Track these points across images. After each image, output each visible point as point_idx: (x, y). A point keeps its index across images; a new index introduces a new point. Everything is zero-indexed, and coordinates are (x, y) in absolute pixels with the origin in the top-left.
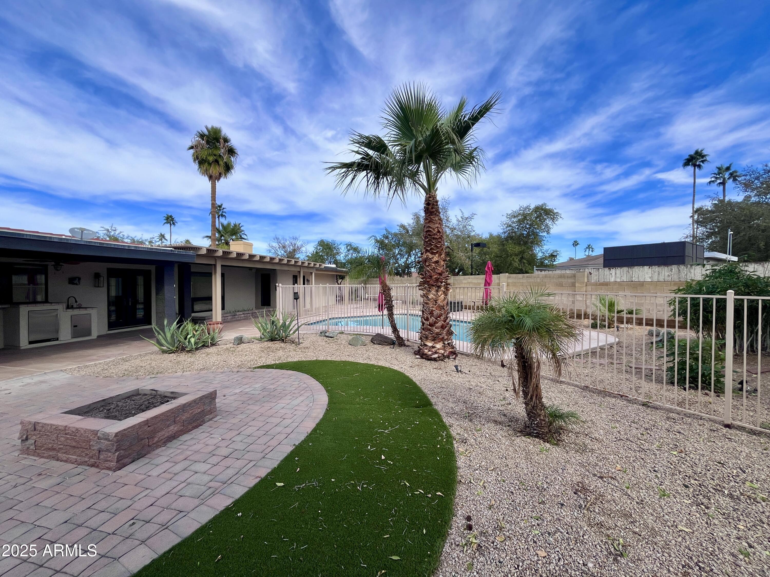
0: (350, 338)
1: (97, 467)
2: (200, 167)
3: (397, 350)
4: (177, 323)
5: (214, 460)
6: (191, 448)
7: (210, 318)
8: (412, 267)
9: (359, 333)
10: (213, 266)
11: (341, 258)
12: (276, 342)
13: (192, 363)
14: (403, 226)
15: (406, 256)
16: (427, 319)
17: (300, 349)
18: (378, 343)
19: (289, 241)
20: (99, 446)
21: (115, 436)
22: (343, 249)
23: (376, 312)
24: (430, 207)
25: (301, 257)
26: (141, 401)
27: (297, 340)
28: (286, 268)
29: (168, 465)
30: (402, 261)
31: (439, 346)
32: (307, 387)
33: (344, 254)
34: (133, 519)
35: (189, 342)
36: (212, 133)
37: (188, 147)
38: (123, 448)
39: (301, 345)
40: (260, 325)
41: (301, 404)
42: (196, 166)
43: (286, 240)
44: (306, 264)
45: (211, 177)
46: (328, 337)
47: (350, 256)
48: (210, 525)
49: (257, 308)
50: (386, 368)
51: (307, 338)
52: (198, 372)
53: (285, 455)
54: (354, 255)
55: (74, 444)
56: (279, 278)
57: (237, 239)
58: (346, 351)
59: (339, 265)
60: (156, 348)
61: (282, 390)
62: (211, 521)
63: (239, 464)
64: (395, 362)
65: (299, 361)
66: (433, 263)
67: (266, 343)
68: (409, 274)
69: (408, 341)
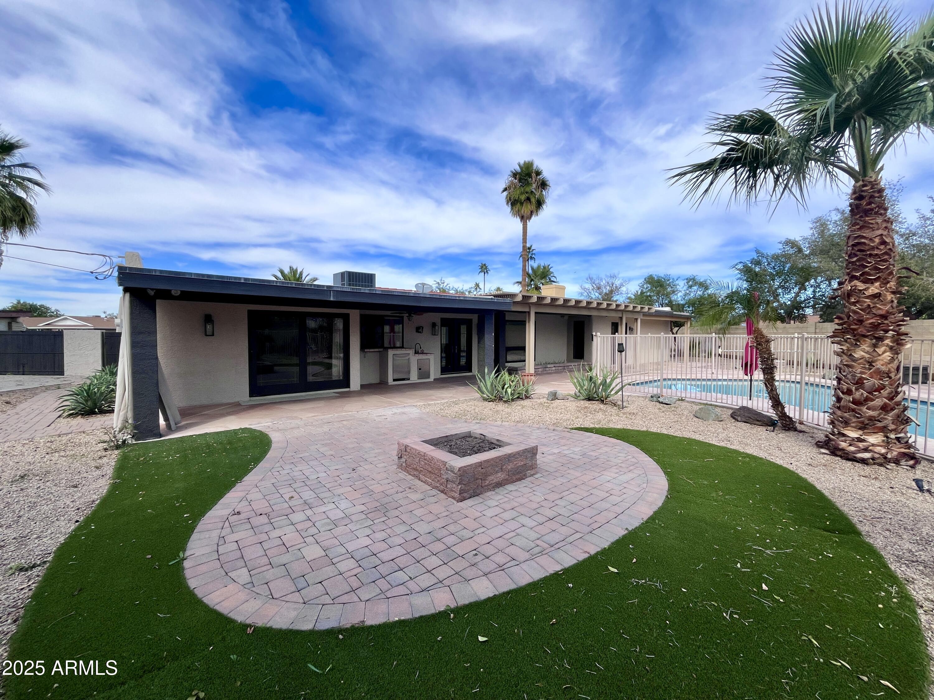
0: (696, 408)
1: (445, 494)
2: (512, 209)
3: (780, 435)
4: (495, 373)
5: (541, 519)
6: (516, 500)
7: (523, 369)
8: (808, 307)
9: (709, 403)
10: (527, 314)
11: (678, 298)
12: (594, 402)
13: (509, 414)
14: (792, 244)
15: (796, 290)
16: (849, 392)
17: (624, 414)
18: (743, 420)
19: (605, 280)
20: (447, 476)
21: (459, 470)
22: (681, 286)
23: (741, 374)
24: (864, 203)
25: (620, 299)
26: (473, 443)
27: (620, 403)
28: (604, 314)
29: (498, 510)
30: (786, 298)
31: (874, 439)
32: (637, 463)
33: (683, 292)
34: (475, 550)
35: (506, 392)
36: (524, 169)
37: (502, 190)
38: (464, 482)
39: (625, 410)
40: (576, 381)
41: (630, 482)
42: (508, 209)
43: (601, 280)
44: (631, 308)
45: (522, 218)
46: (662, 403)
47: (692, 295)
48: (541, 584)
49: (569, 361)
50: (761, 459)
51: (633, 402)
52: (515, 424)
53: (617, 538)
54: (699, 292)
55: (430, 469)
56: (594, 327)
57: (547, 283)
58: (689, 425)
59: (674, 308)
60: (478, 395)
61: (605, 460)
62: (541, 580)
63: (565, 531)
64: (778, 453)
65: (623, 429)
66: (868, 297)
67: (582, 402)
68: (802, 318)
69: (801, 423)
